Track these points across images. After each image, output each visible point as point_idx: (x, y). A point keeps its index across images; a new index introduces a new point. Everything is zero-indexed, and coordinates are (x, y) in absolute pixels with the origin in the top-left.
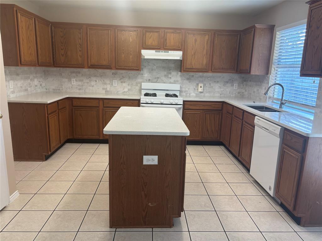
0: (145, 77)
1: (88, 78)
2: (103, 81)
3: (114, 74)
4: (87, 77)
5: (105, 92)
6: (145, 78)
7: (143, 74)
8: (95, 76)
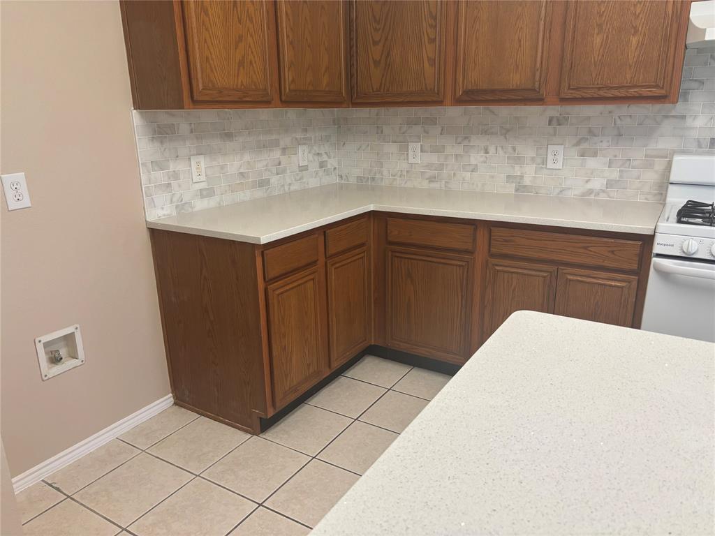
1: (459, 140)
3: (555, 121)
4: (456, 139)
5: (517, 190)
6: (695, 134)
7: (683, 117)
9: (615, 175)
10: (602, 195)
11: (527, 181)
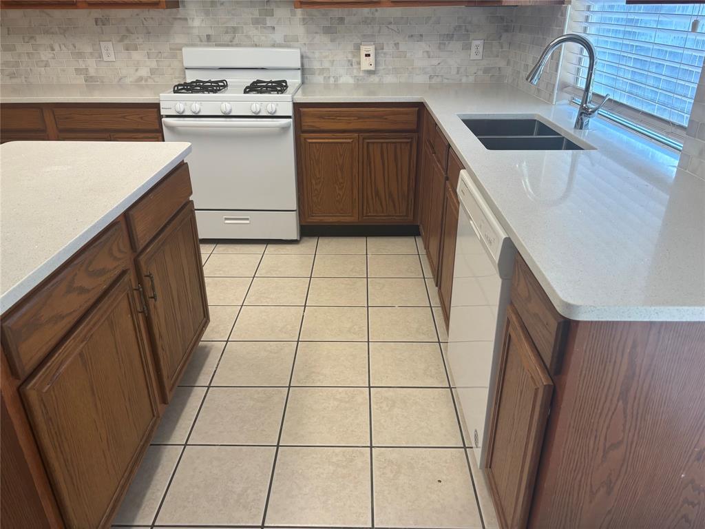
0: (193, 27)
1: (26, 40)
2: (71, 47)
3: (99, 22)
4: (24, 39)
5: (86, 81)
6: (196, 32)
7: (186, 19)
8: (47, 32)
9: (154, 64)
10: (149, 80)
11: (92, 72)
